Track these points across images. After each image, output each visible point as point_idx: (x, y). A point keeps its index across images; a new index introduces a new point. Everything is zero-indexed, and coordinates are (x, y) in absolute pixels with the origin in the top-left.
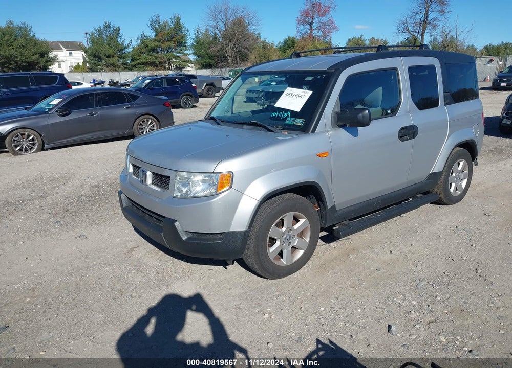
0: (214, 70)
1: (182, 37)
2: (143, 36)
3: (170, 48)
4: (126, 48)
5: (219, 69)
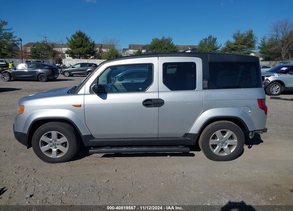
0: (271, 62)
1: (252, 42)
2: (228, 42)
3: (243, 48)
4: (217, 48)
5: (275, 62)
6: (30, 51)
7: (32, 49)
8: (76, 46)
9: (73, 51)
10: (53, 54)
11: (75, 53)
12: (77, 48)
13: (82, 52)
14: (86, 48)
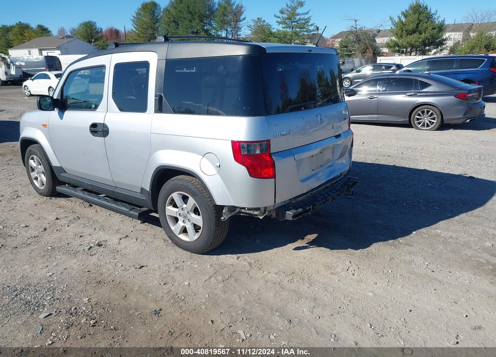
6: (338, 45)
7: (341, 44)
8: (406, 31)
9: (400, 42)
10: (364, 49)
11: (403, 45)
12: (407, 35)
13: (415, 42)
14: (424, 33)
